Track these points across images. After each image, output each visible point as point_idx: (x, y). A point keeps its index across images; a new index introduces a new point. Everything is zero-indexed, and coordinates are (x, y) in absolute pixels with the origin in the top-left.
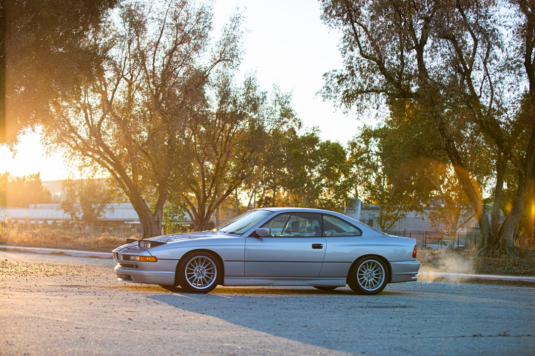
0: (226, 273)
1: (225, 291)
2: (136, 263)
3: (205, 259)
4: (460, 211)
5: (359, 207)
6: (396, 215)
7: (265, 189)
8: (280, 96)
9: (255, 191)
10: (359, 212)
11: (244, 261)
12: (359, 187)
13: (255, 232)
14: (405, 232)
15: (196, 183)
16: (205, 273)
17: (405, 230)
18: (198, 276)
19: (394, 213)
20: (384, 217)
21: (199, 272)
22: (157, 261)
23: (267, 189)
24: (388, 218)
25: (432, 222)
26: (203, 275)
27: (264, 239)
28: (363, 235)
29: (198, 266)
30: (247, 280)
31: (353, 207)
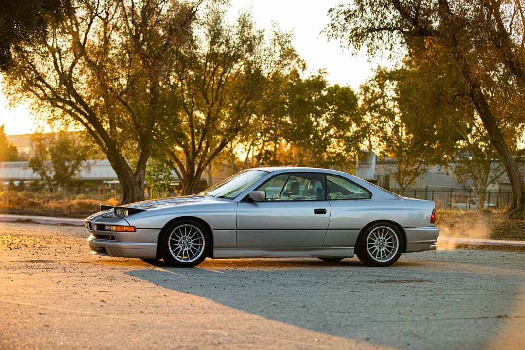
0: (215, 244)
1: (215, 264)
2: (112, 234)
3: (191, 227)
5: (374, 161)
6: (417, 169)
7: (264, 142)
8: (280, 35)
9: (253, 144)
10: (373, 166)
11: (237, 230)
12: (373, 138)
13: (248, 195)
14: (426, 189)
15: (184, 137)
16: (191, 244)
18: (184, 248)
19: (415, 167)
20: (403, 172)
21: (185, 242)
22: (135, 231)
23: (267, 141)
24: (407, 173)
25: (458, 177)
26: (189, 246)
27: (258, 203)
28: (373, 198)
29: (183, 236)
30: (240, 252)
31: (367, 160)
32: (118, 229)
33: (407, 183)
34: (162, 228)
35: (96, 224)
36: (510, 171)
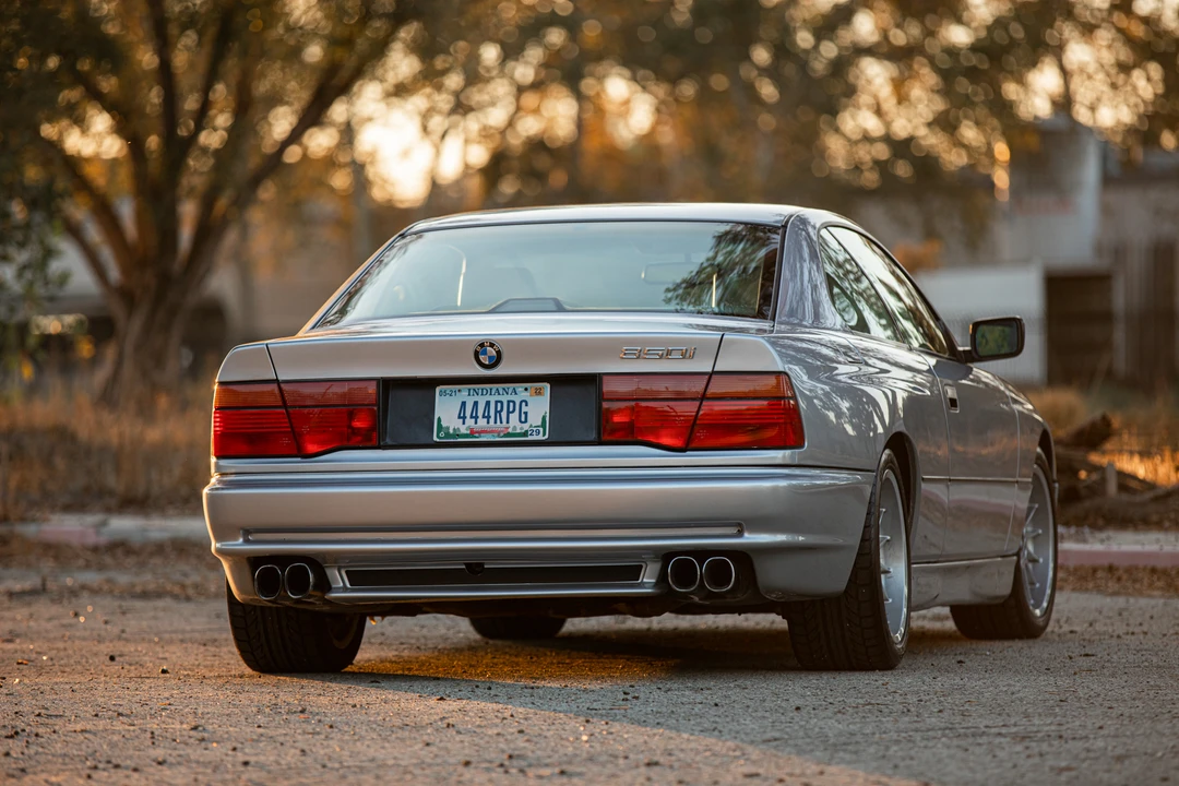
5: (1090, 171)
7: (521, 90)
9: (461, 108)
10: (1088, 198)
12: (1079, 53)
15: (111, 54)
23: (537, 86)
31: (1054, 168)
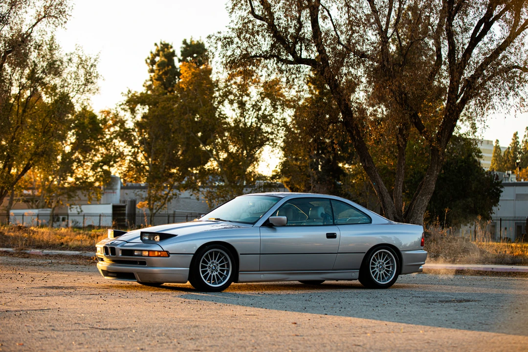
0: (240, 269)
1: (240, 288)
2: (144, 259)
4: (243, 189)
5: (119, 187)
6: (167, 194)
10: (118, 191)
11: (260, 254)
13: (268, 219)
14: (174, 214)
16: (219, 268)
17: (175, 212)
18: (212, 272)
19: (165, 192)
20: (153, 197)
21: (213, 267)
22: (169, 256)
24: (157, 199)
25: (210, 202)
26: (217, 271)
27: (277, 228)
28: (373, 222)
29: (211, 261)
30: (262, 276)
31: (112, 185)
32: (151, 254)
33: (158, 208)
34: (194, 253)
35: (121, 249)
36: (382, 197)
